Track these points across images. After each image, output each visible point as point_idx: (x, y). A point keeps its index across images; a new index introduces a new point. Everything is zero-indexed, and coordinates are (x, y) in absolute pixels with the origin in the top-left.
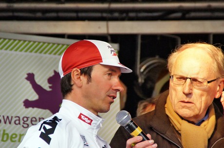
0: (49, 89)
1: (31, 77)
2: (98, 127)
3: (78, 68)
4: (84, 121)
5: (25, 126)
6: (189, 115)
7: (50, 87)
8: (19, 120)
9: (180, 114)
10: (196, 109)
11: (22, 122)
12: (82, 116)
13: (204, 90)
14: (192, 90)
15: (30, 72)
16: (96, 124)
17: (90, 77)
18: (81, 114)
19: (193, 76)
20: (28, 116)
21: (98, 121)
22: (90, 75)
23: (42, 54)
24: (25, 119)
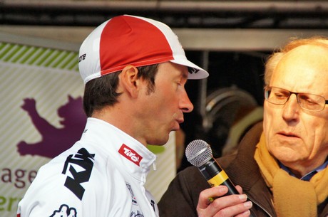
0: (59, 126)
1: (30, 106)
3: (134, 65)
4: (129, 158)
5: (20, 184)
6: (291, 157)
7: (62, 123)
8: (10, 175)
9: (276, 156)
10: (304, 149)
11: (14, 178)
12: (125, 149)
13: (320, 116)
14: (298, 113)
15: (29, 96)
18: (124, 146)
19: (300, 91)
20: (24, 169)
21: (150, 159)
22: (153, 80)
23: (50, 69)
24: (20, 174)
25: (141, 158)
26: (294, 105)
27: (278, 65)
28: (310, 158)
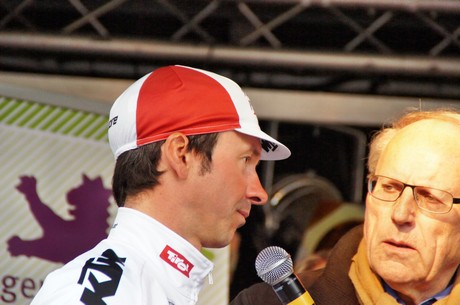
0: (68, 217)
2: (203, 282)
3: (183, 133)
4: (174, 265)
5: (8, 297)
6: (401, 276)
7: (71, 212)
10: (420, 265)
12: (169, 252)
13: (444, 220)
14: (413, 215)
15: (28, 172)
16: (199, 274)
17: (210, 159)
18: (168, 248)
19: (419, 183)
20: (15, 275)
22: (209, 155)
23: (59, 135)
25: (191, 266)
26: (409, 203)
27: (388, 145)
28: (428, 278)
